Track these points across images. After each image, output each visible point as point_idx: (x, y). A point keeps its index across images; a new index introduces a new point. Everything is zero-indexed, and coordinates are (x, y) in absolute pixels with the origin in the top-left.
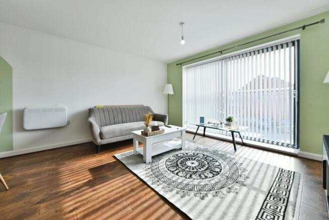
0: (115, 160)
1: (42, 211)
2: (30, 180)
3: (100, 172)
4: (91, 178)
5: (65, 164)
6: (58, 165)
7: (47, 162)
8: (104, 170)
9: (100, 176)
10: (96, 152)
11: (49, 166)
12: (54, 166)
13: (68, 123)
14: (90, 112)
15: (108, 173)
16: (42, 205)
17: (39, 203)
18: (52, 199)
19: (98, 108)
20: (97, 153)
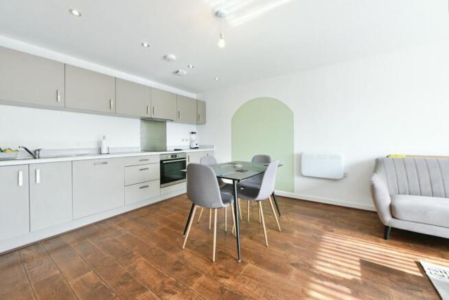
0: (420, 275)
1: (293, 277)
2: (297, 232)
3: (379, 277)
4: (360, 279)
5: (332, 231)
6: (325, 228)
7: (316, 219)
8: (386, 280)
9: (376, 285)
10: (383, 235)
11: (317, 225)
12: (320, 228)
13: (345, 176)
14: (378, 164)
15: (393, 292)
16: (295, 270)
17: (293, 265)
18: (304, 270)
19: (393, 159)
20: (385, 238)
